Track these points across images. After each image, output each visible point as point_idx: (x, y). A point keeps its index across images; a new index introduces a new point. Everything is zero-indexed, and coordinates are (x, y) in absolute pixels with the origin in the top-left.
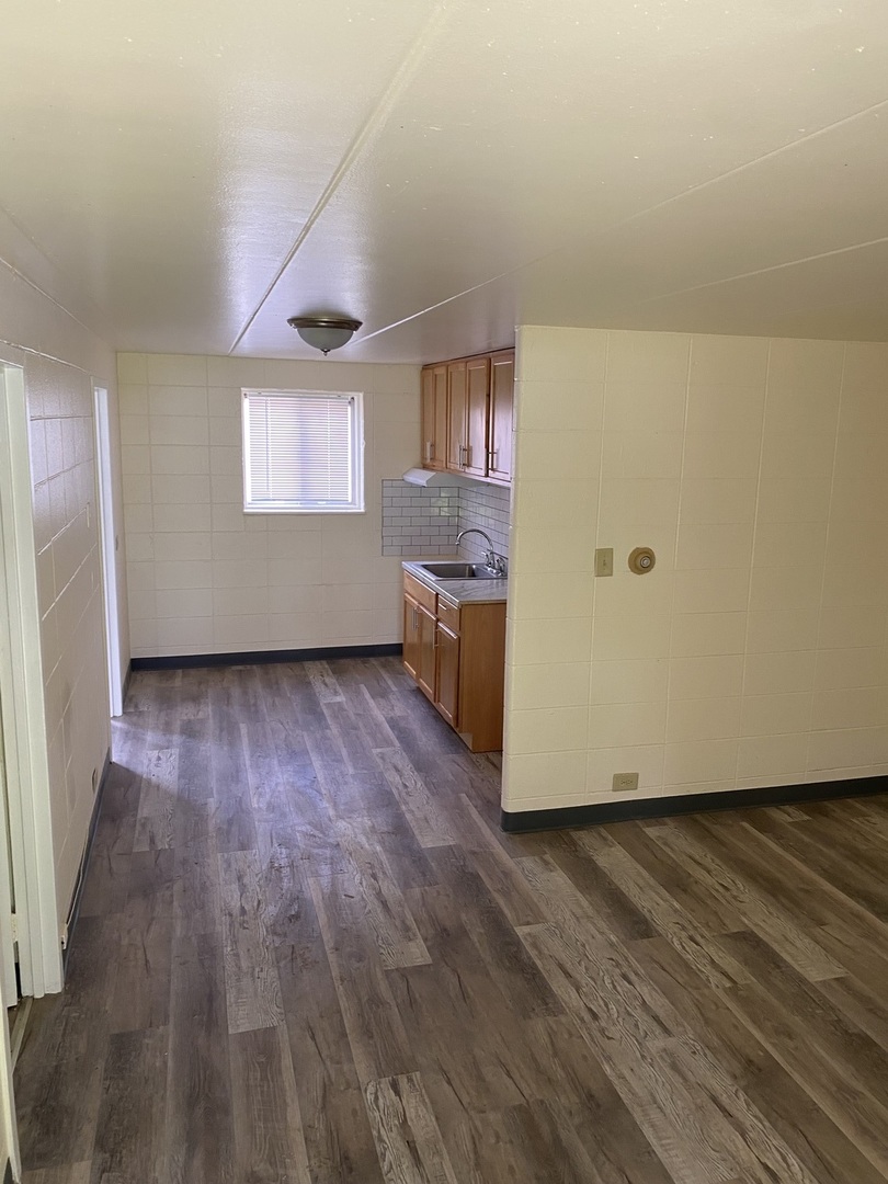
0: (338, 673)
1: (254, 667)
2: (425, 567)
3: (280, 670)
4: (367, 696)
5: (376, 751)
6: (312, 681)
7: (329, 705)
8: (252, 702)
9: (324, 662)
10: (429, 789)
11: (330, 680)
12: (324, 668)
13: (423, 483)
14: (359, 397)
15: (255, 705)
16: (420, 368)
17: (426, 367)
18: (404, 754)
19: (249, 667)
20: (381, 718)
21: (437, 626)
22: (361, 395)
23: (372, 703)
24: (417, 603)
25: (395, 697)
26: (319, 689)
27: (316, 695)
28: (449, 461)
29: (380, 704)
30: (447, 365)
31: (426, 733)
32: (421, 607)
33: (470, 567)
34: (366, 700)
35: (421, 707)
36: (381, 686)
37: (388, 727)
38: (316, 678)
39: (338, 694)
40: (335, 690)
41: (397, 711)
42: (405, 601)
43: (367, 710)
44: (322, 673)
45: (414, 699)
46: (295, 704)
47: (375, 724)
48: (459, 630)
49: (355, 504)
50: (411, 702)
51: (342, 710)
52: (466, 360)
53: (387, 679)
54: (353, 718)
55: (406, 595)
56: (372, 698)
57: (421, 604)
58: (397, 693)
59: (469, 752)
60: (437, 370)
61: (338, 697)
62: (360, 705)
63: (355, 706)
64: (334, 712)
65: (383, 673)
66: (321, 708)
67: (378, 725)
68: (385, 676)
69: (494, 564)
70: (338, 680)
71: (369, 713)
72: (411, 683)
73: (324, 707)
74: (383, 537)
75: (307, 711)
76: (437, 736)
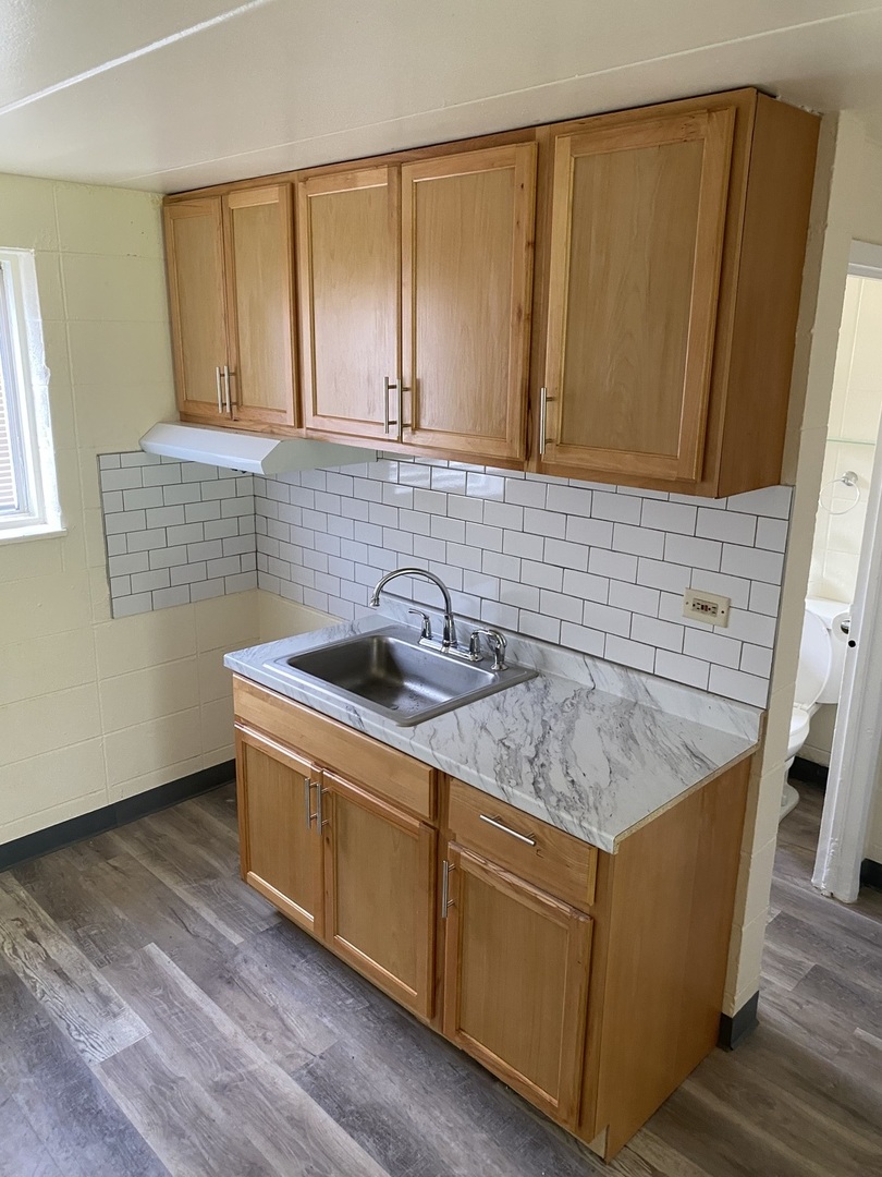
0: (67, 911)
2: (300, 663)
4: (191, 990)
6: (17, 964)
7: (115, 1064)
11: (63, 950)
12: (20, 903)
13: (254, 464)
16: (159, 199)
17: (175, 200)
20: (292, 1090)
21: (440, 849)
23: (209, 1008)
24: (308, 763)
25: (255, 969)
26: (56, 1000)
27: (58, 1032)
28: (315, 414)
29: (243, 1017)
30: (291, 184)
31: (437, 1113)
32: (337, 778)
33: (380, 644)
34: (199, 1009)
35: (343, 995)
36: (196, 936)
37: (331, 1123)
38: (20, 952)
39: (116, 1009)
40: (96, 991)
41: (302, 1033)
42: (245, 745)
43: (228, 1057)
44: (23, 923)
45: (302, 964)
46: (20, 1098)
47: (290, 1119)
48: (592, 904)
49: (28, 512)
50: (305, 979)
51: (164, 1082)
52: (395, 160)
53: (194, 903)
54: (217, 1111)
55: (246, 730)
56: (210, 993)
57: (332, 771)
58: (250, 953)
59: (598, 1166)
60: (237, 202)
61: (120, 1021)
62: (199, 1040)
63: (189, 1051)
64: (152, 1105)
65: (168, 881)
66: (107, 1096)
67: (299, 1123)
68: (181, 891)
69: (454, 638)
70: (79, 941)
71: (241, 1071)
72: (254, 902)
73: (110, 1086)
74: (109, 579)
75: (78, 1129)
76: (470, 1114)
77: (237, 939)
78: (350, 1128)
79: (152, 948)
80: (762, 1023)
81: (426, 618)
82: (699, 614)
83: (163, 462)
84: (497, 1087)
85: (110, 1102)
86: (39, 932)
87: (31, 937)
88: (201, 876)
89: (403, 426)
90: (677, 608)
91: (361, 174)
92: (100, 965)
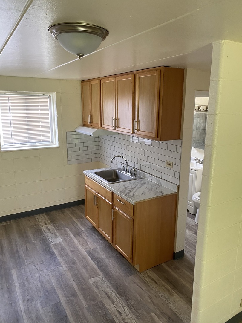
0: (53, 221)
1: (12, 222)
2: (96, 173)
3: (24, 222)
4: (72, 236)
5: (91, 281)
6: (42, 228)
7: (55, 245)
8: (15, 249)
9: (44, 214)
10: (133, 312)
11: (51, 227)
12: (45, 219)
13: (91, 134)
14: (54, 95)
15: (17, 250)
16: (80, 82)
17: (83, 81)
18: (107, 281)
19: (9, 222)
20: (85, 253)
21: (113, 208)
22: (54, 94)
23: (75, 239)
24: (95, 192)
25: (85, 234)
26: (47, 234)
27: (46, 239)
28: (103, 124)
29: (80, 241)
30: (100, 80)
31: (110, 261)
32: (99, 195)
33: (115, 171)
34: (72, 239)
35: (100, 240)
36: (76, 228)
37: (90, 259)
38: (43, 226)
39: (57, 237)
40: (55, 234)
41: (90, 245)
42: (86, 189)
43: (75, 247)
44: (45, 222)
45: (94, 235)
46: (38, 247)
47: (83, 257)
48: (133, 216)
49: (53, 143)
50: (94, 237)
51: (62, 248)
52: (115, 76)
53: (77, 222)
54: (70, 254)
55: (86, 186)
56: (75, 237)
57: (99, 193)
58: (85, 232)
59: (138, 273)
60: (93, 83)
61: (58, 239)
62: (71, 243)
63: (68, 245)
64: (59, 252)
65: (73, 218)
66: (52, 249)
67: (84, 258)
68: (75, 220)
69: (128, 170)
70: (54, 226)
71: (77, 249)
72: (89, 223)
73: (53, 248)
74: (67, 157)
75: (46, 253)
76: (116, 262)
77: (83, 229)
78: (93, 260)
79: (67, 229)
80: (185, 257)
81: (124, 166)
82: (168, 166)
83: (79, 134)
84: (124, 259)
85: (52, 250)
86: (47, 224)
87: (46, 224)
88: (80, 218)
89: (115, 127)
90: (165, 164)
91: (110, 79)
92: (57, 230)
